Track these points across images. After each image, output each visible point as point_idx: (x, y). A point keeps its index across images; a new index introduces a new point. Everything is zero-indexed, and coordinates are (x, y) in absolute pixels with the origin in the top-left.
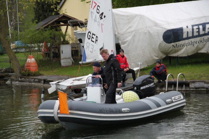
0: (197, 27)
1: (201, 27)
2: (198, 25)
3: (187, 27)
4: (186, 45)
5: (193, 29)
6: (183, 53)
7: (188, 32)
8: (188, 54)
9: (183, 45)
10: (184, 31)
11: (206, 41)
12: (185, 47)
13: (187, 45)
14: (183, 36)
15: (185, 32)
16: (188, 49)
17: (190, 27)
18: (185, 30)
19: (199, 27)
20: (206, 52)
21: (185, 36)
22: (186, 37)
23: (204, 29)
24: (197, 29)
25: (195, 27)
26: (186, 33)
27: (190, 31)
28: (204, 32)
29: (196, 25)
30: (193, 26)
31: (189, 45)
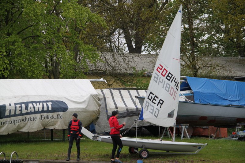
0: (20, 105)
1: (23, 106)
3: (10, 105)
4: (7, 123)
5: (16, 107)
6: (3, 132)
7: (10, 110)
8: (8, 132)
9: (5, 123)
10: (7, 109)
11: (28, 120)
12: (7, 125)
13: (9, 123)
14: (5, 113)
15: (8, 110)
16: (9, 127)
17: (13, 105)
18: (8, 108)
19: (21, 105)
20: (27, 132)
21: (7, 114)
22: (9, 115)
23: (27, 108)
24: (20, 107)
25: (18, 106)
26: (9, 110)
27: (13, 110)
28: (26, 110)
29: (19, 104)
30: (16, 104)
31: (11, 123)
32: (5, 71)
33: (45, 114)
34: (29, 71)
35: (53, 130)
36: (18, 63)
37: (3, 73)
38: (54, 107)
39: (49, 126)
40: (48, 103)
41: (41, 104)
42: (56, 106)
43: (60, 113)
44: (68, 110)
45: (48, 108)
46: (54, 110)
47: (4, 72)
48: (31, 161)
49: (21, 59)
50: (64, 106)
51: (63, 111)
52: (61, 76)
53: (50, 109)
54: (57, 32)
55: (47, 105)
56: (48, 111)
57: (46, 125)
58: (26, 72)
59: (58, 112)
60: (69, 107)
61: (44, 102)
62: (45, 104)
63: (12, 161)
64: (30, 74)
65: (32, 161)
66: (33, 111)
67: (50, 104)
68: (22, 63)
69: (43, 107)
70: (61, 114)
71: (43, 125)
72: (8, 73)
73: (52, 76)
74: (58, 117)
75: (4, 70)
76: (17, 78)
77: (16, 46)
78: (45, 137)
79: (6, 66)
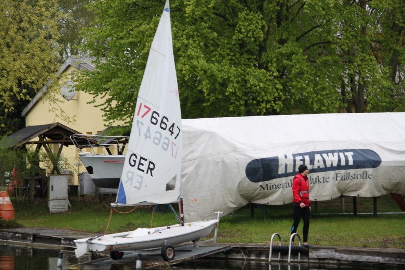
0: (301, 158)
1: (307, 158)
2: (302, 155)
3: (286, 157)
4: (282, 186)
5: (294, 161)
6: (276, 200)
7: (286, 166)
8: (284, 201)
9: (278, 187)
10: (280, 163)
11: (315, 181)
12: (281, 189)
13: (285, 187)
14: (278, 171)
15: (282, 164)
16: (285, 192)
17: (290, 158)
18: (282, 162)
19: (303, 158)
20: (314, 200)
21: (281, 171)
22: (284, 173)
23: (312, 162)
24: (301, 160)
25: (298, 158)
26: (284, 166)
27: (290, 164)
28: (312, 166)
29: (300, 155)
30: (294, 155)
31: (287, 186)
32: (277, 102)
33: (343, 172)
34: (314, 102)
35: (357, 199)
36: (298, 88)
37: (274, 105)
38: (357, 159)
39: (350, 191)
40: (346, 154)
41: (336, 154)
42: (361, 158)
43: (367, 170)
44: (382, 164)
45: (347, 161)
46: (357, 165)
47: (276, 104)
48: (322, 248)
49: (302, 81)
50: (374, 159)
51: (373, 167)
52: (368, 108)
53: (351, 163)
54: (361, 34)
55: (346, 157)
56: (347, 167)
57: (345, 190)
58: (310, 102)
59: (364, 168)
60: (383, 159)
61: (340, 151)
62: (341, 154)
63: (292, 247)
64: (316, 106)
65: (325, 248)
66: (323, 167)
67: (350, 155)
68: (304, 88)
69: (339, 161)
70: (370, 171)
71: (340, 190)
72: (281, 105)
73: (353, 109)
74: (365, 176)
75: (275, 101)
76: (296, 112)
77: (294, 61)
78: (344, 209)
79: (279, 93)
